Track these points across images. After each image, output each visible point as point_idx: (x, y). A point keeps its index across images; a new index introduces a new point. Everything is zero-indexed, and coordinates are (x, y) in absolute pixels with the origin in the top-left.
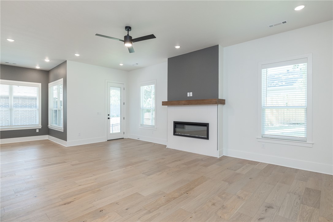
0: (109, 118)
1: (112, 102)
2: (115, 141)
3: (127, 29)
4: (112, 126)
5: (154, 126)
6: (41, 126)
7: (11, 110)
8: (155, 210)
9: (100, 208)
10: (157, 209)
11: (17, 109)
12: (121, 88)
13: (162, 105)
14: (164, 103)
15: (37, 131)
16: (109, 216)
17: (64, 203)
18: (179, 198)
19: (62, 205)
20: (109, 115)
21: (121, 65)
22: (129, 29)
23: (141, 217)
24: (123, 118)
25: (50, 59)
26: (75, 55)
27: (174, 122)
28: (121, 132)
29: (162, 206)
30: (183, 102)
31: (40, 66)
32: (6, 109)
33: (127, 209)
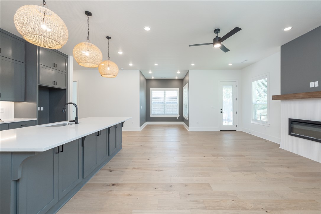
0: (221, 112)
1: (224, 99)
2: (229, 132)
3: (216, 32)
4: (224, 118)
5: (266, 122)
6: (179, 115)
7: (165, 105)
8: (211, 210)
9: (172, 184)
10: (214, 210)
11: (168, 105)
12: (233, 85)
13: (273, 100)
14: (275, 98)
15: (177, 118)
16: (172, 193)
17: (157, 170)
18: (251, 211)
19: (156, 170)
20: (221, 109)
21: (230, 65)
22: (218, 31)
23: (194, 208)
24: (235, 113)
25: (180, 71)
26: (192, 65)
27: (289, 119)
28: (233, 125)
29: (223, 209)
30: (301, 95)
31: (177, 77)
32: (162, 105)
33: (189, 195)
